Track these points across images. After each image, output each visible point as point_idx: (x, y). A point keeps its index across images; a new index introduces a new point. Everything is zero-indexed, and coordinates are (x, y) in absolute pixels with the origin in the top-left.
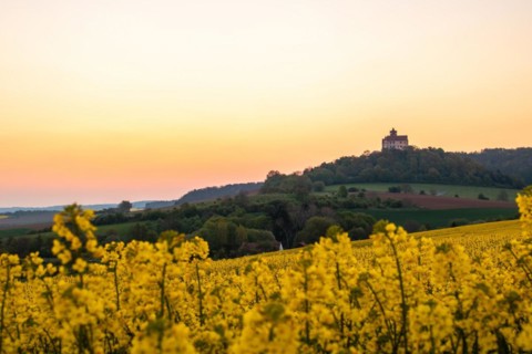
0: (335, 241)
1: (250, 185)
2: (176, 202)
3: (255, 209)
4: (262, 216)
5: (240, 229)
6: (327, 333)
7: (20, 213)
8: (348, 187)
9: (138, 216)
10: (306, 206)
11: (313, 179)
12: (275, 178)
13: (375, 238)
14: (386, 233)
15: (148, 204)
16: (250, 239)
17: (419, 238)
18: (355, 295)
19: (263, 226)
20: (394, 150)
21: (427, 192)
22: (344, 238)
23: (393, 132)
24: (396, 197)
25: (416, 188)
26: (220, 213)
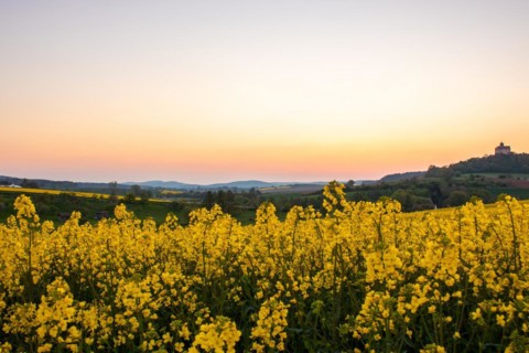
0: (475, 204)
1: (419, 173)
2: (378, 181)
3: (421, 186)
4: (425, 190)
5: (414, 197)
6: (471, 255)
7: (297, 185)
8: (475, 175)
9: (358, 188)
10: (450, 185)
11: (455, 170)
12: (433, 169)
13: (499, 204)
14: (505, 201)
15: (363, 182)
16: (419, 203)
17: (522, 204)
18: (486, 234)
19: (426, 196)
20: (502, 154)
21: (522, 178)
22: (480, 203)
23: (502, 144)
24: (503, 181)
25: (515, 176)
26: (403, 188)
